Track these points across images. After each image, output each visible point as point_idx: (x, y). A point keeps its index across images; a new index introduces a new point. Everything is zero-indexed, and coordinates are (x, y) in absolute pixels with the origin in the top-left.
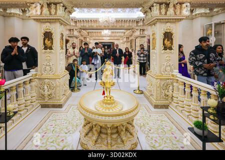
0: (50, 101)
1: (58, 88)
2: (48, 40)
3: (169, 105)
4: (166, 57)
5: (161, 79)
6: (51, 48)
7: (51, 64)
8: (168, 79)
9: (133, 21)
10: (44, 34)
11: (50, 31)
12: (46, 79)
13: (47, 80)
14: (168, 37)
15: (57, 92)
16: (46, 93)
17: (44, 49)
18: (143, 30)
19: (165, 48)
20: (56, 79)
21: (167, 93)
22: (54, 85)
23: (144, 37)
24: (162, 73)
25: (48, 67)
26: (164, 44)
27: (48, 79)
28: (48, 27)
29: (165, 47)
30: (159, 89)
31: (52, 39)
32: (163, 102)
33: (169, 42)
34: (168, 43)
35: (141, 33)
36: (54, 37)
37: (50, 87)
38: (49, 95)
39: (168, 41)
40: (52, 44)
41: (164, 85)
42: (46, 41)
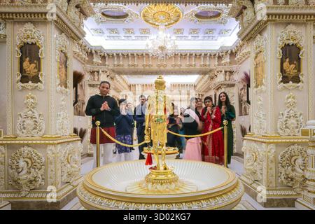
0: (32, 195)
1: (52, 167)
2: (31, 62)
3: (295, 200)
4: (288, 98)
5: (277, 144)
6: (36, 79)
7: (36, 115)
8: (293, 144)
9: (212, 56)
10: (21, 48)
11: (33, 41)
12: (23, 145)
13: (26, 148)
14: (290, 54)
15: (50, 174)
16: (24, 176)
17: (21, 81)
18: (231, 73)
19: (285, 79)
20: (47, 145)
21: (292, 174)
22: (43, 160)
23: (233, 85)
24: (280, 131)
25: (29, 121)
26: (282, 70)
27: (28, 145)
28: (29, 32)
29: (284, 77)
30: (273, 166)
31: (39, 59)
32: (283, 193)
33: (293, 66)
34: (290, 68)
35: (227, 77)
36: (43, 53)
37: (32, 164)
38: (31, 182)
39: (291, 63)
40: (39, 70)
41: (283, 156)
42: (26, 64)
